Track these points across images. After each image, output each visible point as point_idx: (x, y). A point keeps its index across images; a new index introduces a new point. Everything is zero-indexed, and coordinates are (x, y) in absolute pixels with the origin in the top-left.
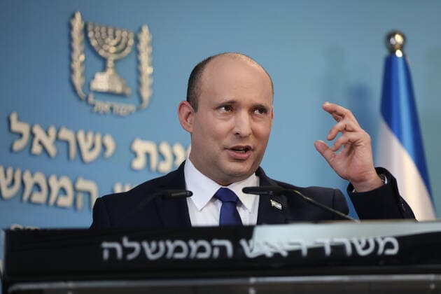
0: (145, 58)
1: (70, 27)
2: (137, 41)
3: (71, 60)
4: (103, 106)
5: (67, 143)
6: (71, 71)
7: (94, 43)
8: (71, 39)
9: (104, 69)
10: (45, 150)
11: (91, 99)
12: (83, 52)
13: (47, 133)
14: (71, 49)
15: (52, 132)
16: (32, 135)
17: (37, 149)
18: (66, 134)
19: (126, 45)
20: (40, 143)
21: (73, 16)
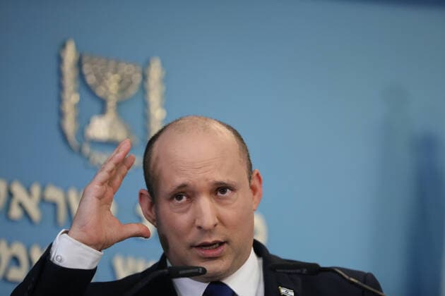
0: (155, 98)
1: (60, 60)
2: (145, 77)
3: (60, 100)
4: (100, 157)
5: (54, 205)
6: (61, 115)
7: (91, 79)
8: (60, 74)
9: (103, 111)
10: (26, 214)
11: (87, 149)
12: (78, 91)
13: (29, 192)
14: (61, 87)
15: (36, 190)
16: (10, 195)
17: (16, 212)
18: (54, 194)
19: (131, 83)
20: (21, 205)
21: (64, 46)
